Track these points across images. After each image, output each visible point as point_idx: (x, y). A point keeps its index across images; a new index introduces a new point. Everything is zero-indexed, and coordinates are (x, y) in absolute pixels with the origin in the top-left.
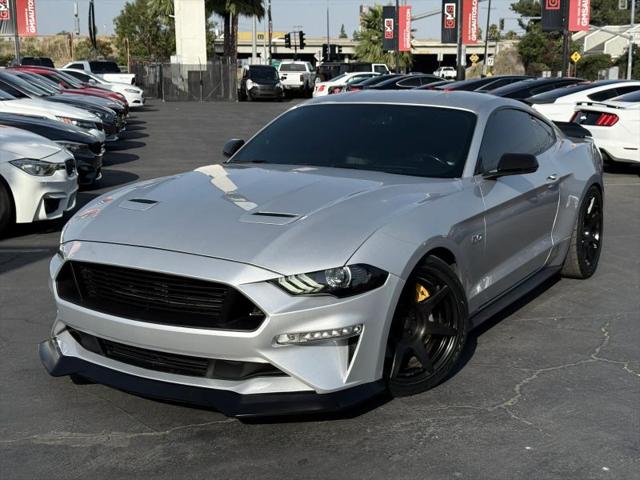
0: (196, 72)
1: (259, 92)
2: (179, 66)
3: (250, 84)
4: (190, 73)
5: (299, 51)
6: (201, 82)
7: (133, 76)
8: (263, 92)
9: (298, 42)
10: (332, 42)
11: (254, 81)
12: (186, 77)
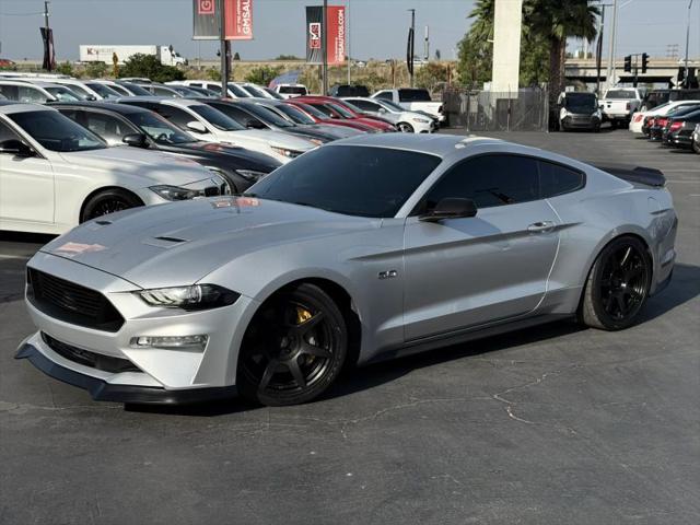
0: (506, 100)
1: (573, 121)
2: (489, 93)
3: (564, 113)
4: (498, 101)
5: (640, 74)
6: (509, 111)
7: (441, 104)
8: (578, 122)
9: (640, 64)
10: (690, 64)
11: (568, 110)
12: (494, 105)
